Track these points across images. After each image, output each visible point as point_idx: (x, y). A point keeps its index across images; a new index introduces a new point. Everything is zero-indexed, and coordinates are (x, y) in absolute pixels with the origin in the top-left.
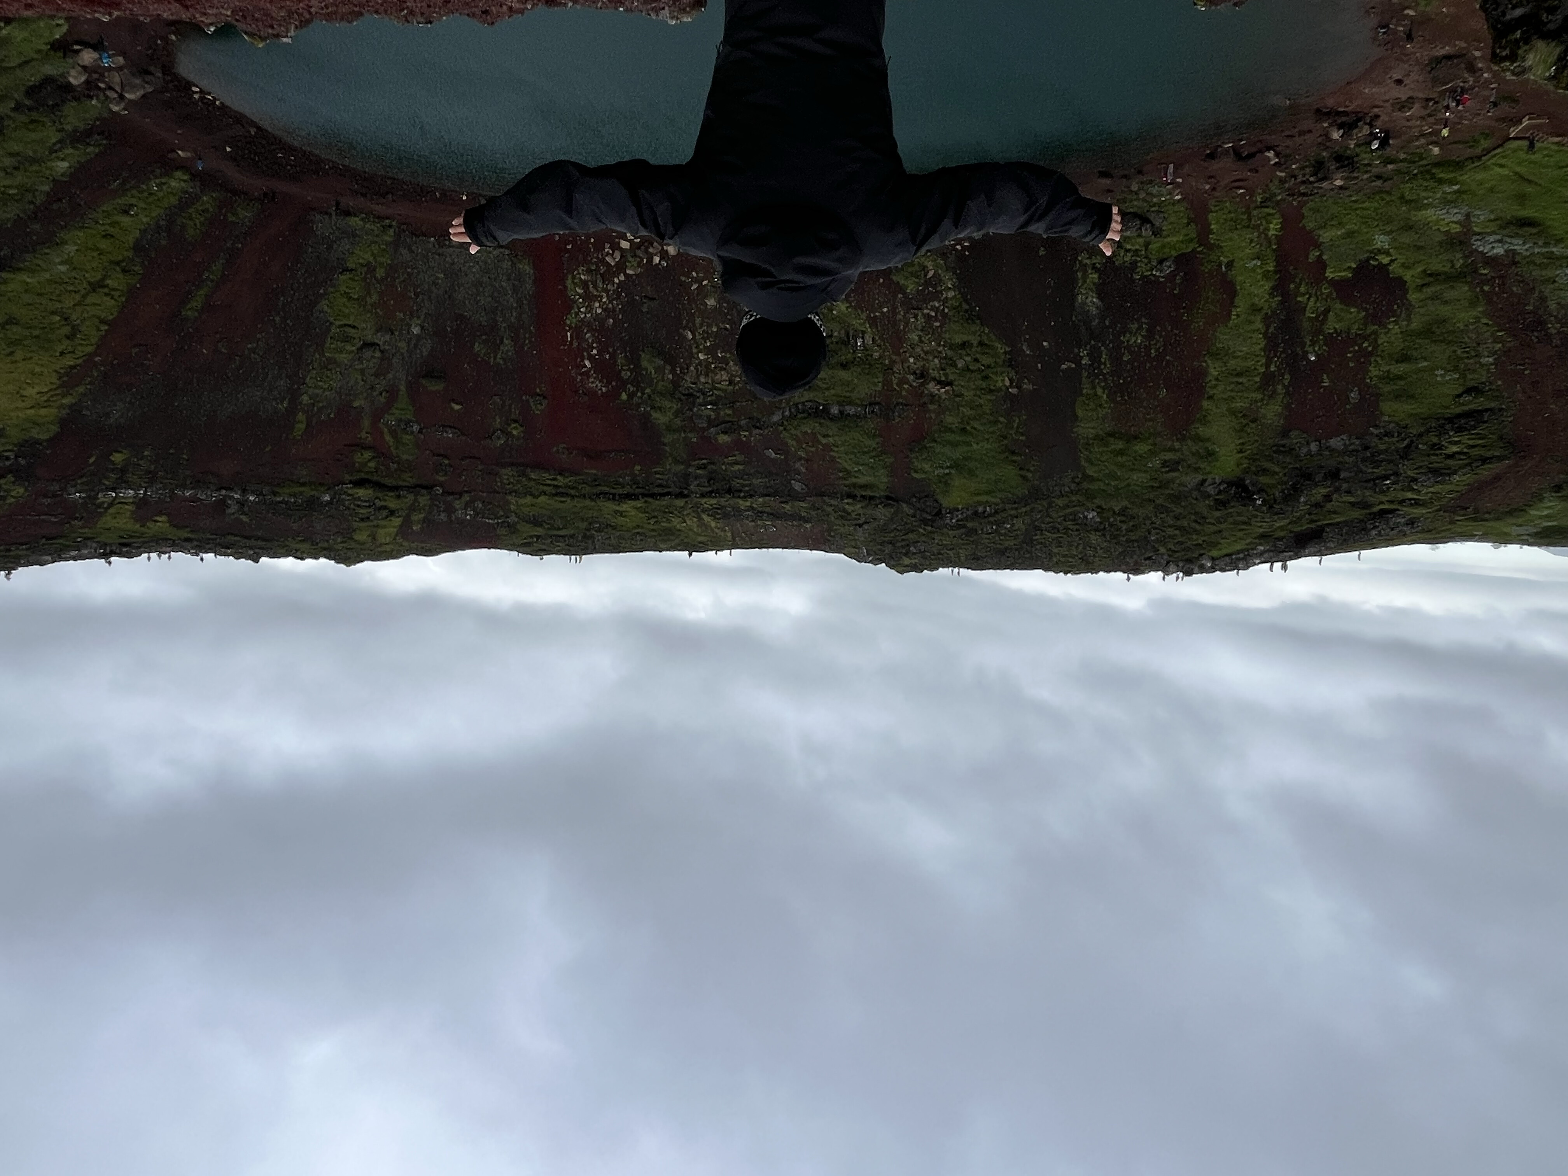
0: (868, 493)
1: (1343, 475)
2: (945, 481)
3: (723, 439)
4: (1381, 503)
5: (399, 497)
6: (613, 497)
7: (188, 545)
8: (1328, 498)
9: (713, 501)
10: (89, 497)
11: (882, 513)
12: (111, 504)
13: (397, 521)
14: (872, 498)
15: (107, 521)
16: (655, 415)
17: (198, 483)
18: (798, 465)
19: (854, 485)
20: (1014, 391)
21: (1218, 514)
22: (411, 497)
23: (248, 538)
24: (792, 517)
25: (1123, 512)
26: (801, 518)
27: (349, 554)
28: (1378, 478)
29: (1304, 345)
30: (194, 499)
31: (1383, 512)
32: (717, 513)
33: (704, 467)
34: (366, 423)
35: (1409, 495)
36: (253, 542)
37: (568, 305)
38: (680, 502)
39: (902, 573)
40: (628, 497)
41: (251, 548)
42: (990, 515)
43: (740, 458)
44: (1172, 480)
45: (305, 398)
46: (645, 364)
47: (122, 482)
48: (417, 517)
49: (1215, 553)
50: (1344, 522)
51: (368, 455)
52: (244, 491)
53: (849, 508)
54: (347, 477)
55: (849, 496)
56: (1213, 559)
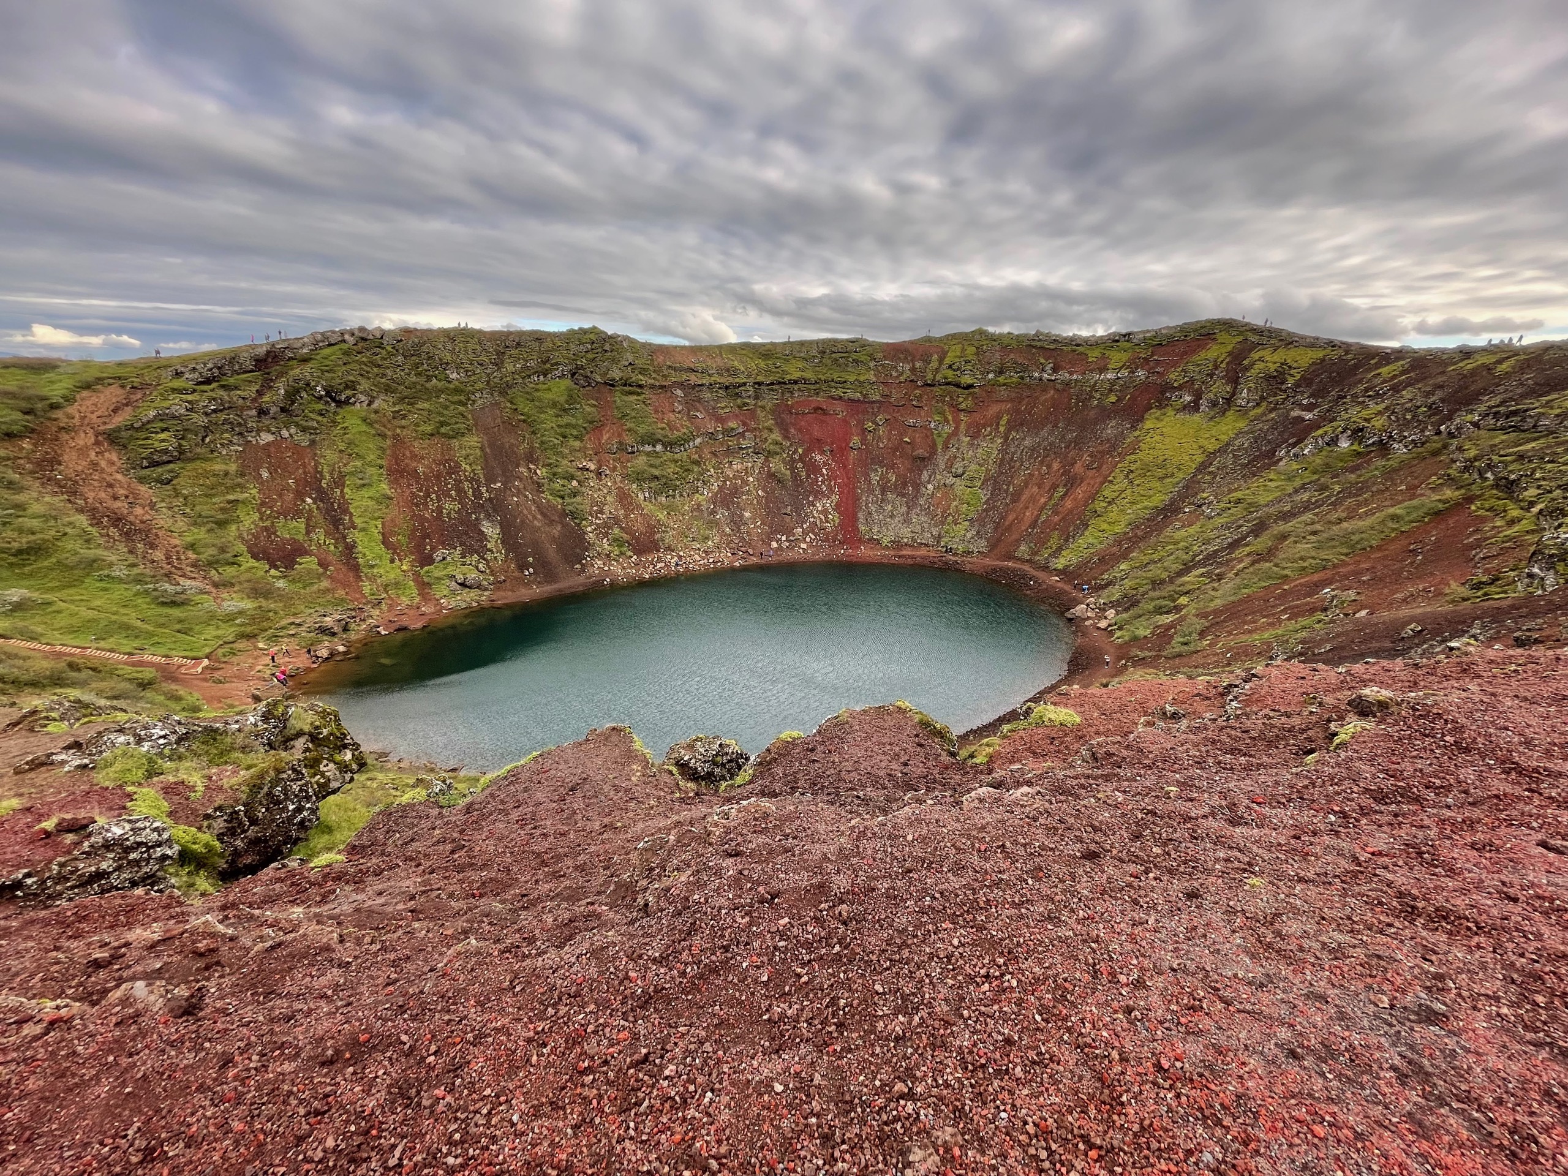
0: (627, 388)
1: (254, 412)
2: (571, 399)
3: (732, 424)
4: (213, 390)
5: (946, 378)
6: (806, 381)
7: (1079, 342)
8: (260, 393)
9: (737, 380)
10: (1133, 373)
11: (616, 374)
12: (1121, 368)
13: (947, 361)
14: (625, 385)
15: (1125, 357)
16: (779, 439)
17: (1068, 384)
18: (680, 408)
19: (638, 394)
20: (532, 466)
21: (351, 378)
22: (937, 378)
23: (1042, 348)
24: (682, 369)
25: (429, 379)
26: (675, 369)
27: (978, 337)
28: (221, 411)
29: (318, 508)
30: (1071, 373)
31: (208, 381)
32: (732, 371)
33: (745, 404)
34: (963, 427)
35: (190, 398)
36: (1039, 344)
37: (837, 508)
38: (760, 379)
39: (595, 328)
40: (796, 382)
41: (1040, 340)
42: (535, 373)
43: (721, 411)
44: (394, 404)
45: (999, 441)
46: (788, 472)
47: (1112, 383)
48: (934, 364)
49: (344, 346)
50: (238, 374)
51: (963, 406)
52: (1041, 379)
53: (640, 377)
54: (976, 390)
55: (641, 386)
56: (344, 341)
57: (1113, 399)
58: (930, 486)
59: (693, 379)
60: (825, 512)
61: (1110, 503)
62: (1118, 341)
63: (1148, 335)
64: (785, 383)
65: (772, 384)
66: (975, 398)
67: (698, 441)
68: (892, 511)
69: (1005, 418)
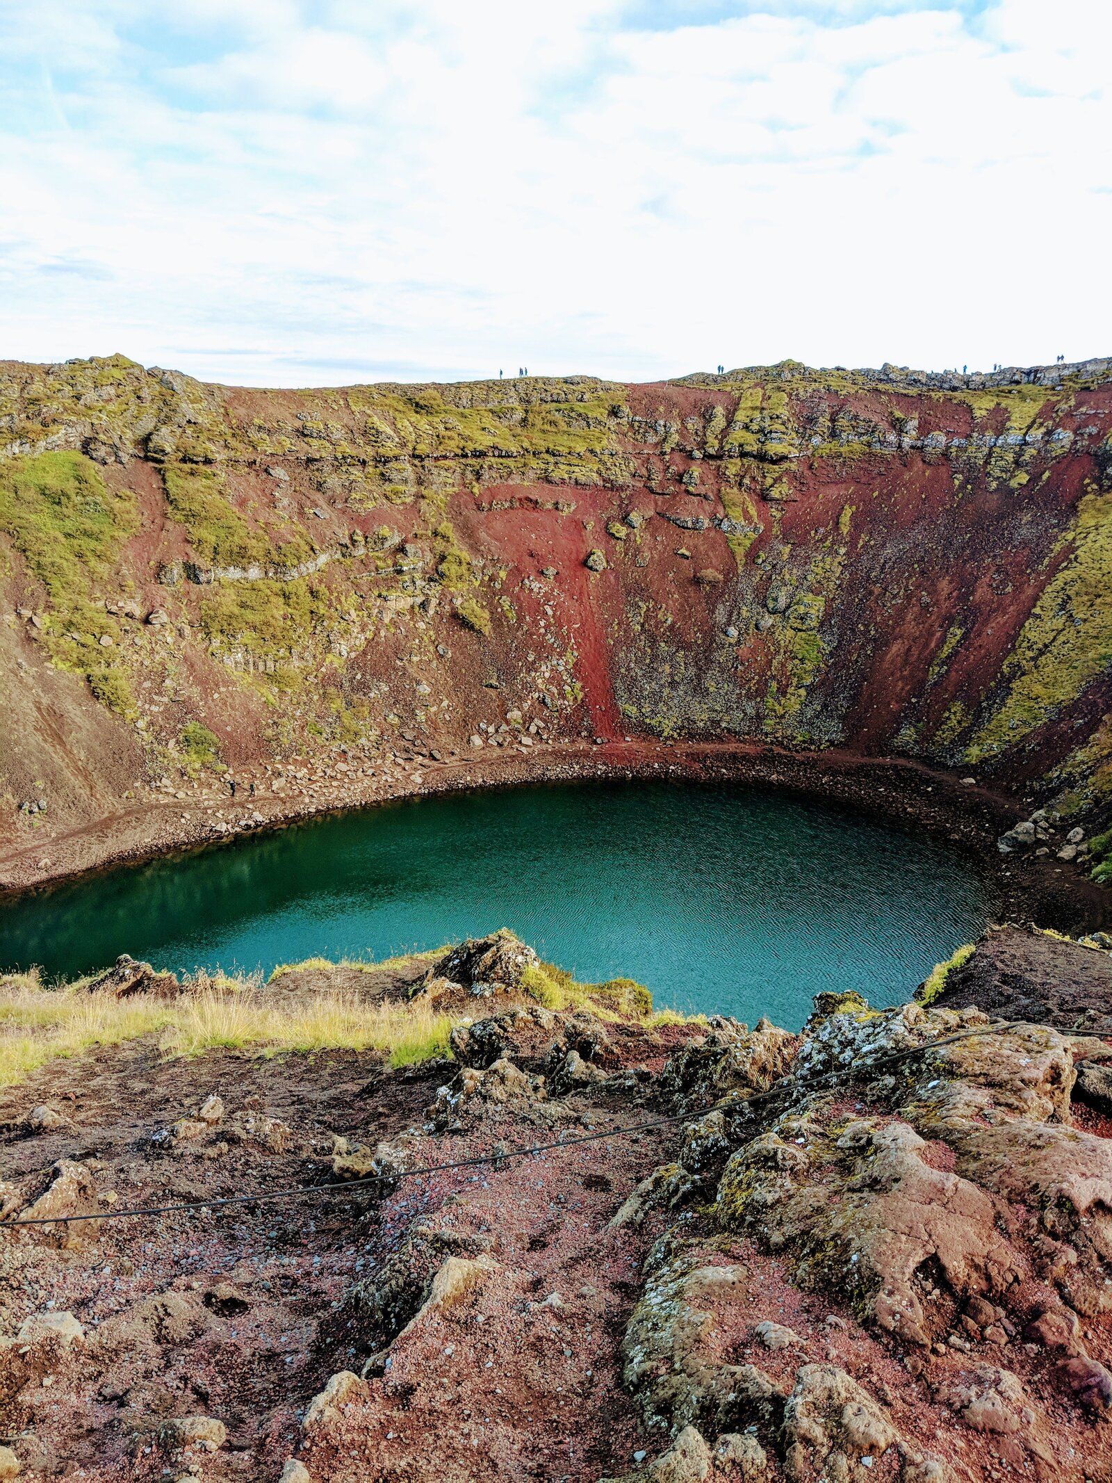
0: (189, 467)
2: (85, 487)
3: (381, 529)
5: (740, 445)
6: (501, 452)
9: (381, 450)
10: (1050, 434)
12: (1029, 427)
13: (741, 416)
14: (184, 460)
15: (1032, 409)
17: (945, 454)
18: (286, 501)
19: (208, 477)
22: (726, 446)
23: (896, 393)
24: (282, 432)
26: (270, 432)
27: (789, 375)
30: (949, 436)
32: (371, 436)
33: (400, 494)
34: (777, 528)
36: (889, 386)
37: (577, 670)
38: (421, 448)
39: (118, 356)
40: (483, 454)
41: (891, 380)
42: (14, 440)
45: (843, 551)
47: (1017, 452)
48: (719, 422)
51: (774, 493)
52: (900, 447)
53: (209, 445)
54: (794, 465)
57: (1023, 478)
58: (733, 631)
59: (302, 449)
60: (556, 679)
61: (1041, 653)
62: (1018, 383)
63: (1066, 372)
64: (465, 456)
65: (445, 457)
66: (794, 477)
67: (323, 559)
68: (671, 675)
69: (848, 512)
